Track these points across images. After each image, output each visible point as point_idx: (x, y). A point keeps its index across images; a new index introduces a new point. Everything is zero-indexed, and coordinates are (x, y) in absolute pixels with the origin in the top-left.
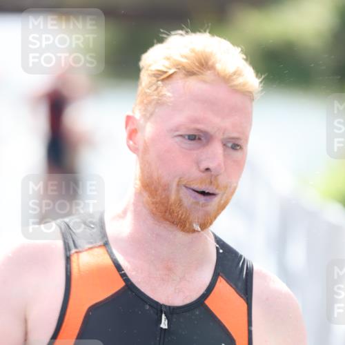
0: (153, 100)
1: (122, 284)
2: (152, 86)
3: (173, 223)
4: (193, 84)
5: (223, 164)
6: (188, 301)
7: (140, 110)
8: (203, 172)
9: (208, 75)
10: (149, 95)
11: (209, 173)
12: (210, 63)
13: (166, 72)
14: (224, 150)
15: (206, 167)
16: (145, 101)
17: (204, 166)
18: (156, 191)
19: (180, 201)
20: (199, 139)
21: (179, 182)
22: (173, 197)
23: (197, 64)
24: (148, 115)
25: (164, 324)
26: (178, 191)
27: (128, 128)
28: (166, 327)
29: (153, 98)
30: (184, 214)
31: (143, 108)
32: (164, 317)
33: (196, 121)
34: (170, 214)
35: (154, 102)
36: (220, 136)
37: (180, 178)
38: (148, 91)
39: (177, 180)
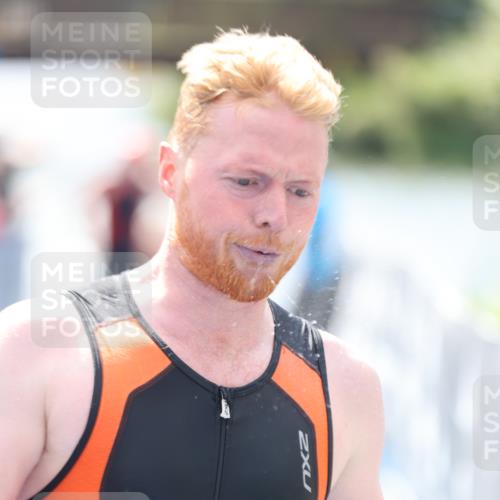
0: (195, 128)
1: (167, 362)
2: (193, 110)
3: (222, 290)
4: (248, 110)
5: (285, 218)
6: (251, 379)
7: (178, 140)
8: (259, 227)
9: (269, 98)
10: (190, 122)
11: (267, 228)
12: (271, 81)
13: (213, 92)
14: (288, 197)
15: (264, 221)
16: (185, 130)
17: (261, 219)
18: (198, 249)
19: (232, 262)
20: (255, 183)
21: (228, 238)
22: (221, 258)
23: (255, 82)
24: (189, 147)
25: (225, 413)
26: (227, 251)
27: (164, 162)
28: (228, 416)
29: (195, 125)
30: (236, 279)
31: (182, 139)
32: (224, 403)
33: (251, 159)
34: (218, 278)
35: (196, 132)
36: (282, 180)
37: (229, 234)
38: (188, 116)
39: (225, 235)
